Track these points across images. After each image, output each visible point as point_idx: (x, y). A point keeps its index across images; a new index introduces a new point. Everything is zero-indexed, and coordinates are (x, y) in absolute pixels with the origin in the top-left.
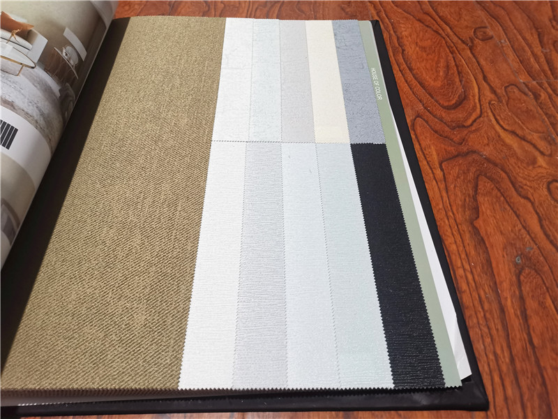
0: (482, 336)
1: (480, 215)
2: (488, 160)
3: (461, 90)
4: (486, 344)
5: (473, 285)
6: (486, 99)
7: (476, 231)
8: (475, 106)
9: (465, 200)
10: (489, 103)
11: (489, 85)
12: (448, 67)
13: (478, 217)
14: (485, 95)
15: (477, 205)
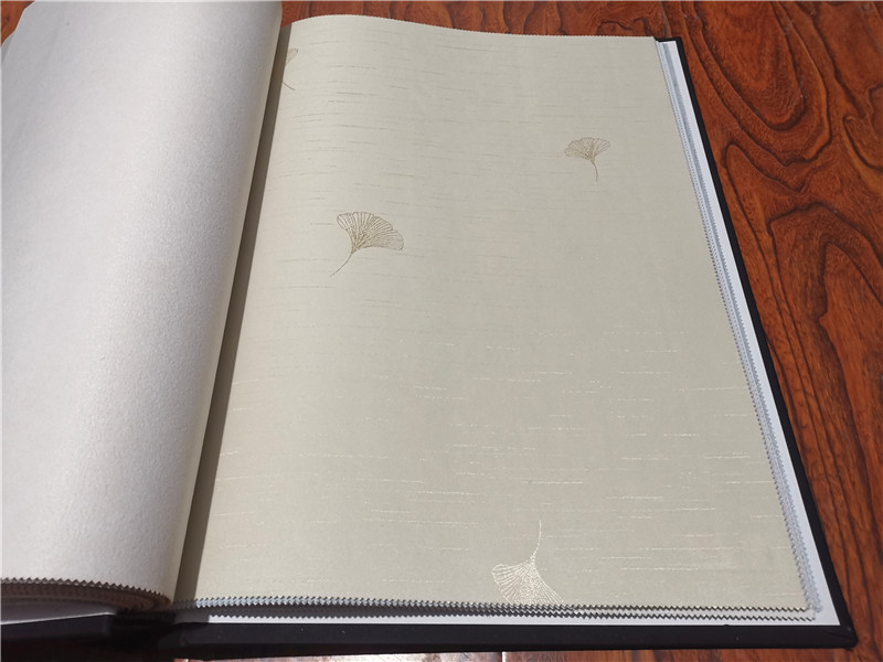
0: (831, 492)
1: (829, 309)
2: (841, 217)
3: (799, 97)
4: (838, 504)
5: (819, 416)
6: (837, 113)
7: (822, 334)
8: (821, 124)
9: (806, 284)
10: (844, 119)
11: (844, 86)
12: (777, 54)
13: (826, 311)
14: (836, 106)
15: (825, 291)
